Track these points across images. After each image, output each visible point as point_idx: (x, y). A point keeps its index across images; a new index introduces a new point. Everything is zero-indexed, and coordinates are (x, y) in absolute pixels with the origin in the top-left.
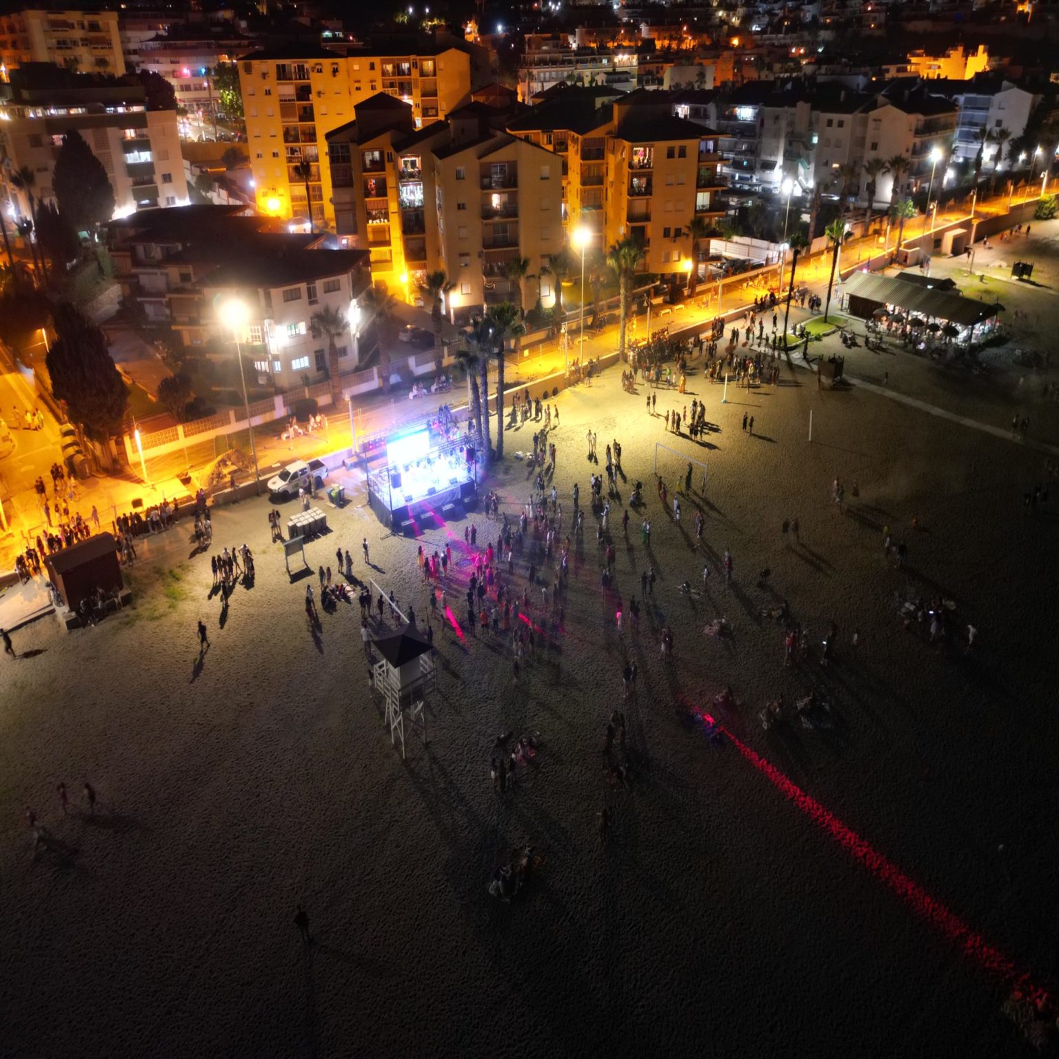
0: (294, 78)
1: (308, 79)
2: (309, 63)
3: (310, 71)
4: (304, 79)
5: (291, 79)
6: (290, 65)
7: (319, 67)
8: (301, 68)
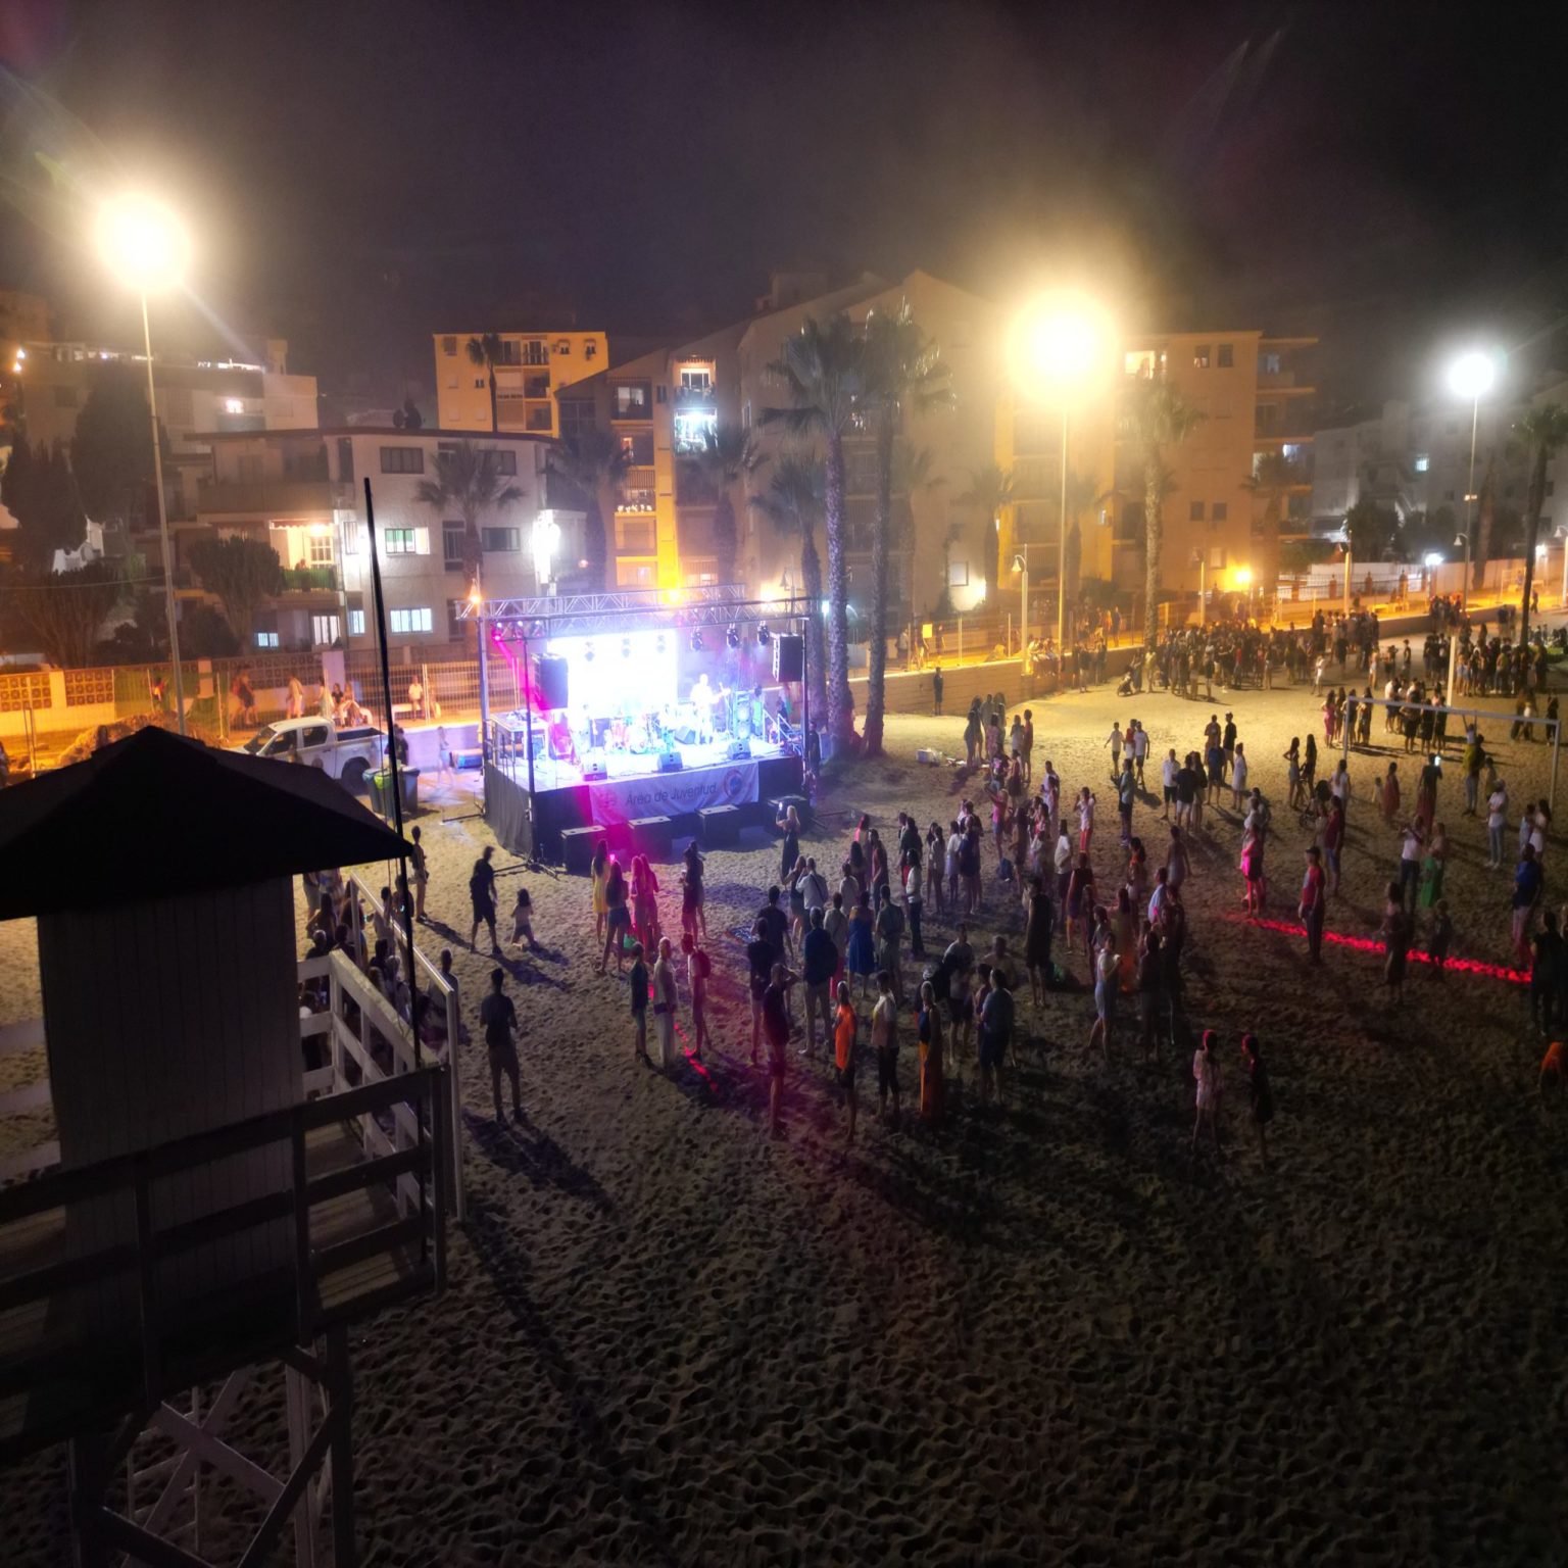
0: (523, 361)
1: (546, 363)
2: (549, 340)
3: (550, 351)
4: (539, 363)
5: (519, 364)
6: (518, 343)
7: (564, 345)
8: (535, 347)
